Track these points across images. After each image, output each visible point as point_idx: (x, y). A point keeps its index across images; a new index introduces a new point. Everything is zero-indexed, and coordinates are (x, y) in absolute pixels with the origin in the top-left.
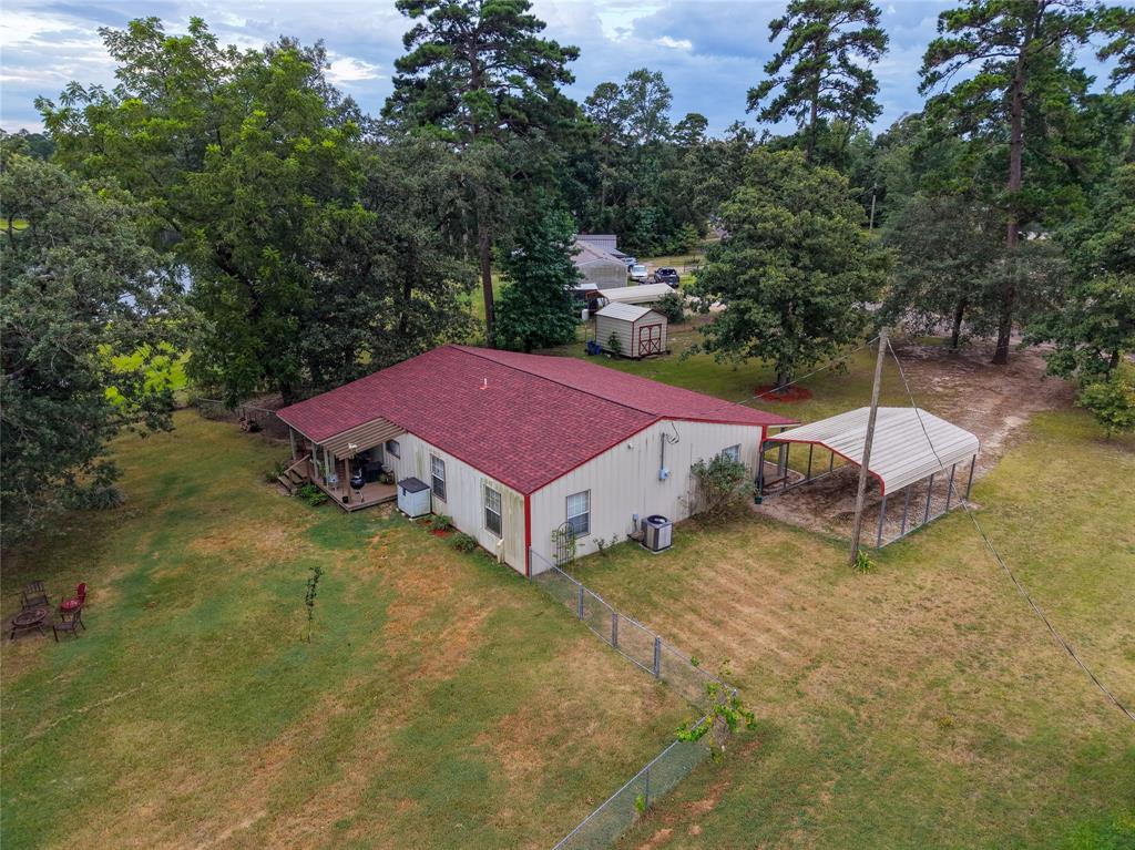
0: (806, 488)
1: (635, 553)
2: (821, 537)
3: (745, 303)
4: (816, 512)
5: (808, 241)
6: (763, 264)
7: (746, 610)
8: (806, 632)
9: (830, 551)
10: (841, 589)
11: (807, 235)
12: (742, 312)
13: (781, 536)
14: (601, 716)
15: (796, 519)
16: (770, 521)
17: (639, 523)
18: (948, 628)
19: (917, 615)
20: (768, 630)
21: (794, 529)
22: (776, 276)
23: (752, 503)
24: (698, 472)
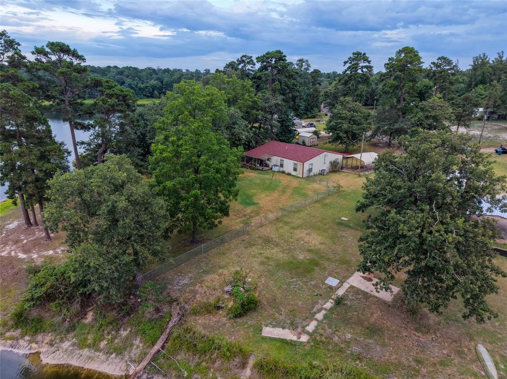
0: (351, 168)
1: (320, 175)
2: (353, 174)
3: (339, 132)
4: (353, 171)
5: (353, 118)
6: (342, 123)
7: (340, 181)
8: (350, 183)
9: (355, 175)
10: (356, 179)
11: (352, 117)
12: (338, 134)
13: (347, 174)
14: (320, 190)
15: (349, 172)
16: (344, 172)
17: (321, 171)
20: (344, 183)
22: (345, 126)
23: (340, 169)
24: (331, 163)
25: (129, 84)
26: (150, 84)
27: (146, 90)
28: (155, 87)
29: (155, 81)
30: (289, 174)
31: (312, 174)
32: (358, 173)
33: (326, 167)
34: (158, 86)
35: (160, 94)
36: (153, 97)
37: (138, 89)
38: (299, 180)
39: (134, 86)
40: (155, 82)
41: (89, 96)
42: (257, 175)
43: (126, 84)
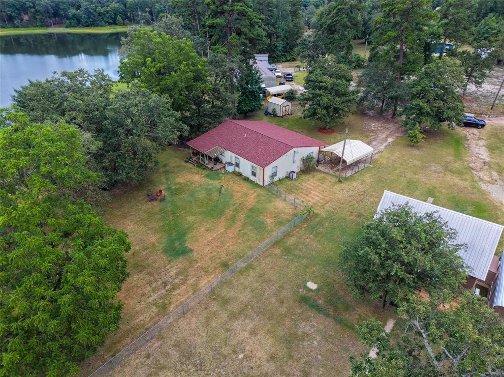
0: (330, 162)
1: (287, 180)
2: (332, 175)
4: (332, 169)
7: (313, 192)
8: (326, 196)
9: (334, 178)
10: (335, 187)
13: (323, 175)
14: (284, 213)
15: (327, 171)
16: (320, 171)
17: (288, 173)
18: (357, 195)
19: (351, 192)
20: (318, 196)
21: (326, 173)
23: (316, 167)
24: (303, 160)
25: (85, 9)
26: (111, 8)
27: (108, 15)
28: (118, 11)
29: (116, 3)
30: (246, 179)
31: (276, 179)
32: (337, 173)
33: (296, 167)
34: (120, 10)
35: (124, 20)
36: (116, 24)
37: (98, 15)
38: (259, 191)
39: (92, 11)
40: (117, 5)
41: (40, 23)
42: (204, 180)
43: (83, 8)
